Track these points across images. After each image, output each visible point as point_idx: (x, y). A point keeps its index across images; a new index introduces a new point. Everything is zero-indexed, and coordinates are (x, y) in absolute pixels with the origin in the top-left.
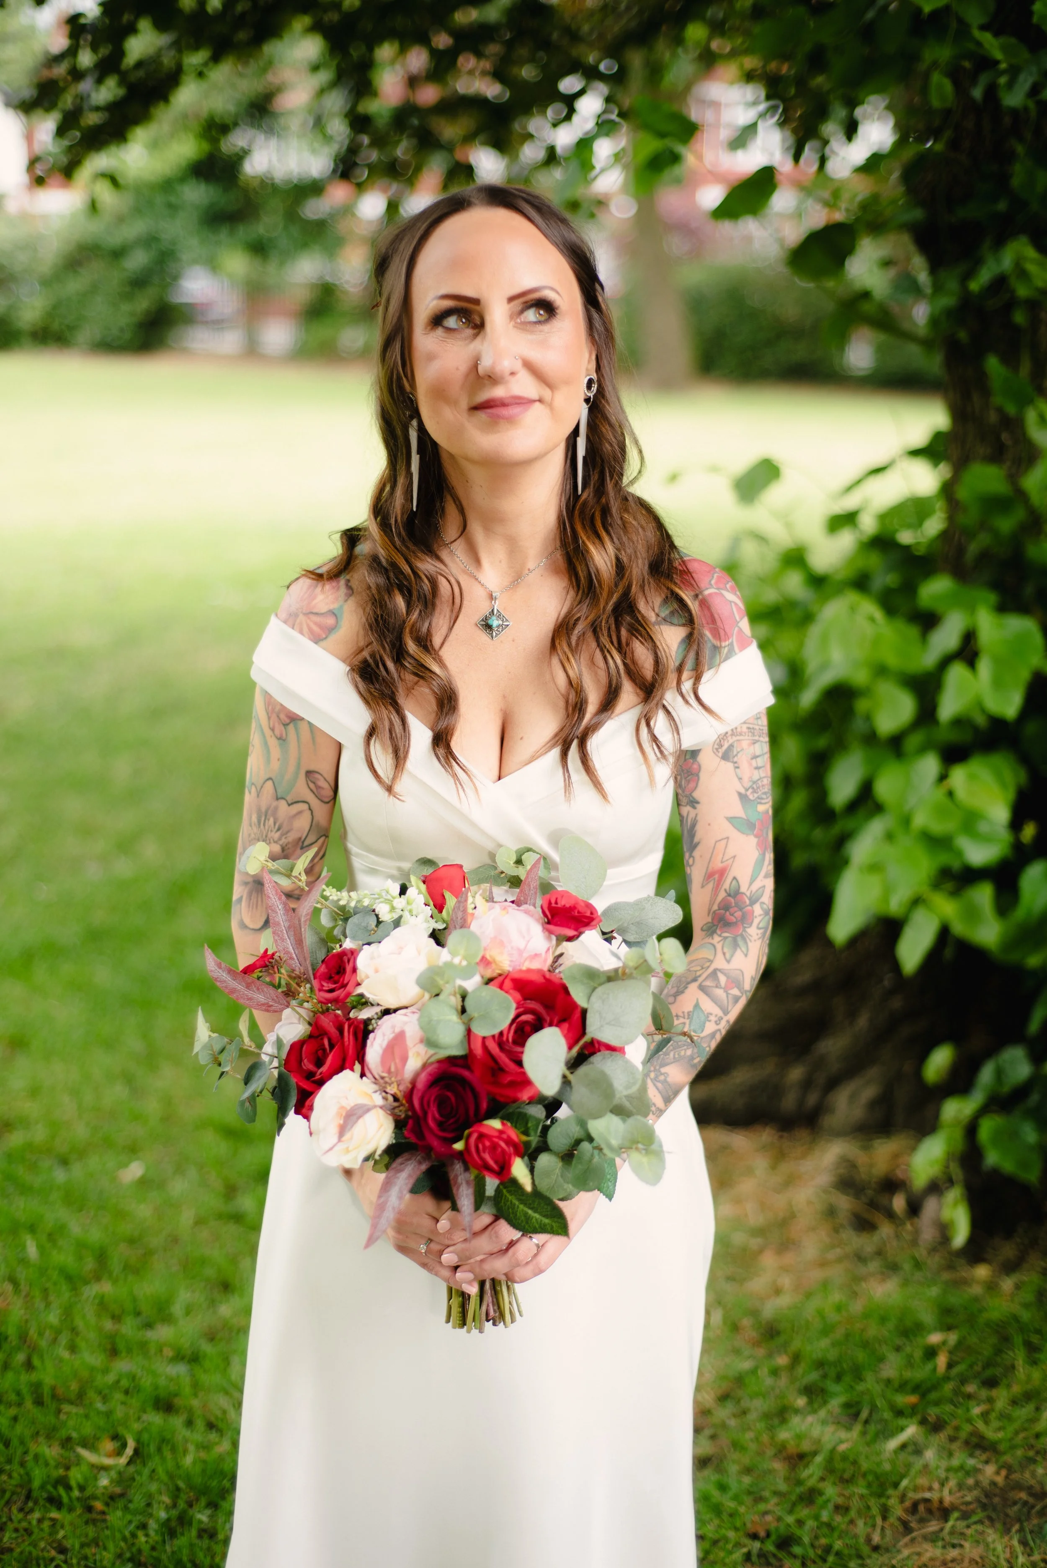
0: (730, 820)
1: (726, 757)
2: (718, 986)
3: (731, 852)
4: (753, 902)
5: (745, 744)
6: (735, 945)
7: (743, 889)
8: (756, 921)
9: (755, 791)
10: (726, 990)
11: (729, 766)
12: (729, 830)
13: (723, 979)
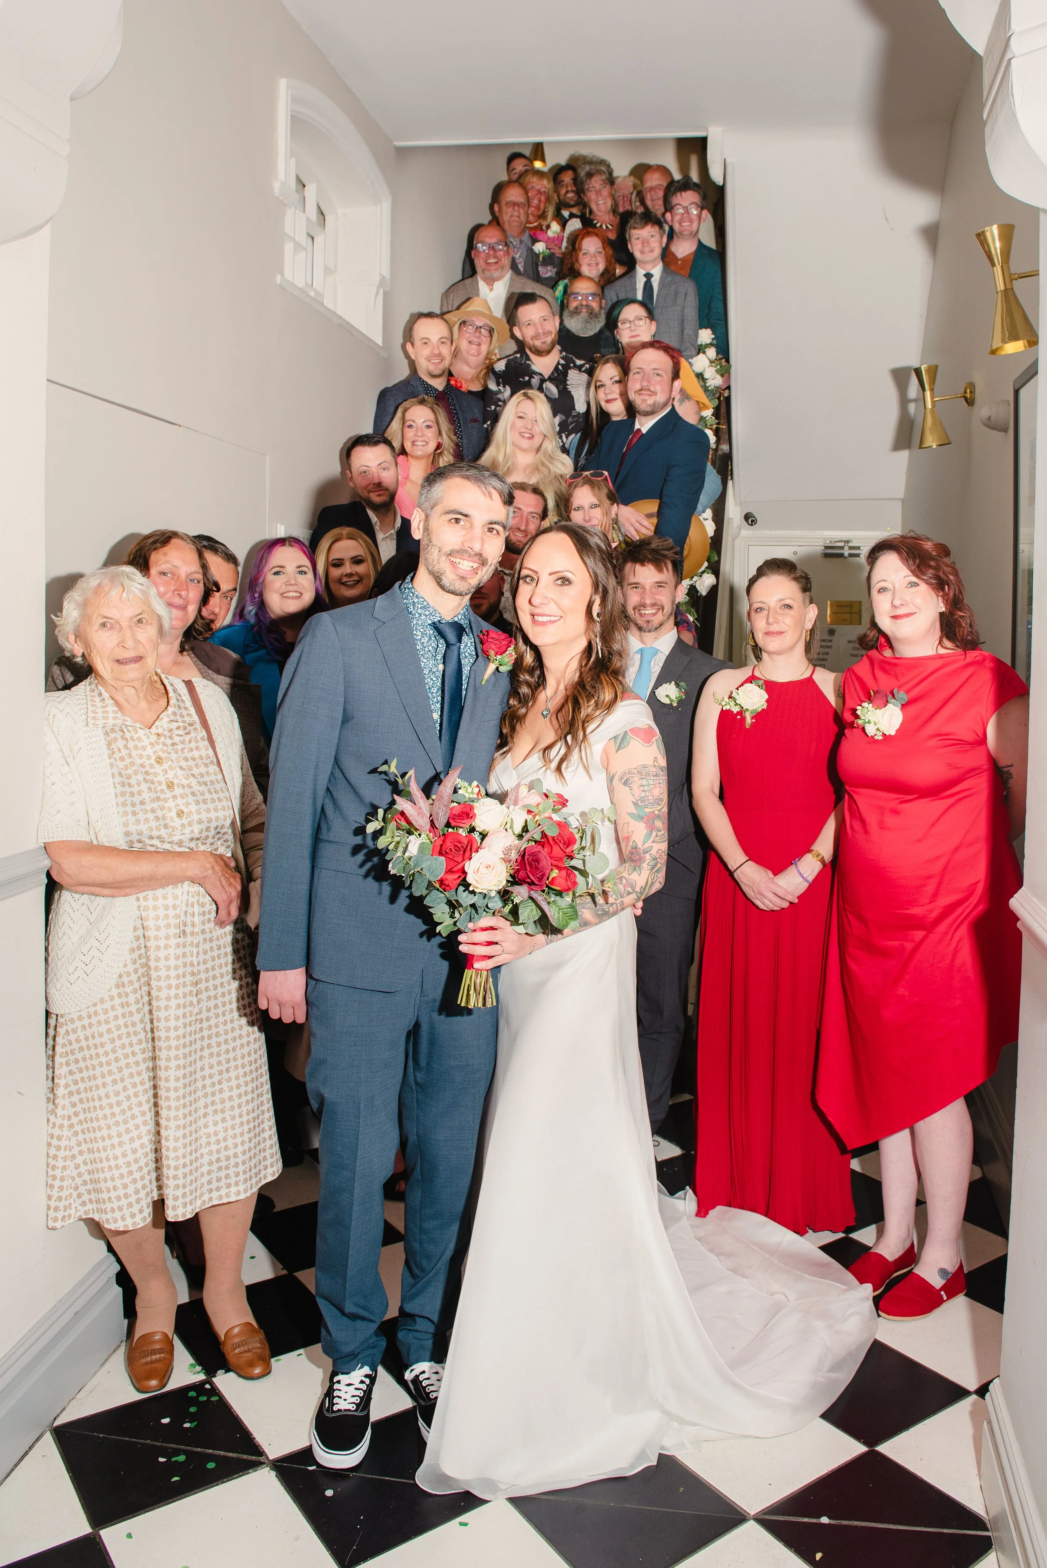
0: (629, 814)
1: (625, 784)
2: (621, 883)
3: (630, 830)
4: (645, 852)
5: (636, 779)
6: (635, 869)
7: (639, 846)
8: (647, 862)
9: (642, 802)
10: (625, 886)
11: (627, 788)
12: (629, 819)
13: (624, 881)
